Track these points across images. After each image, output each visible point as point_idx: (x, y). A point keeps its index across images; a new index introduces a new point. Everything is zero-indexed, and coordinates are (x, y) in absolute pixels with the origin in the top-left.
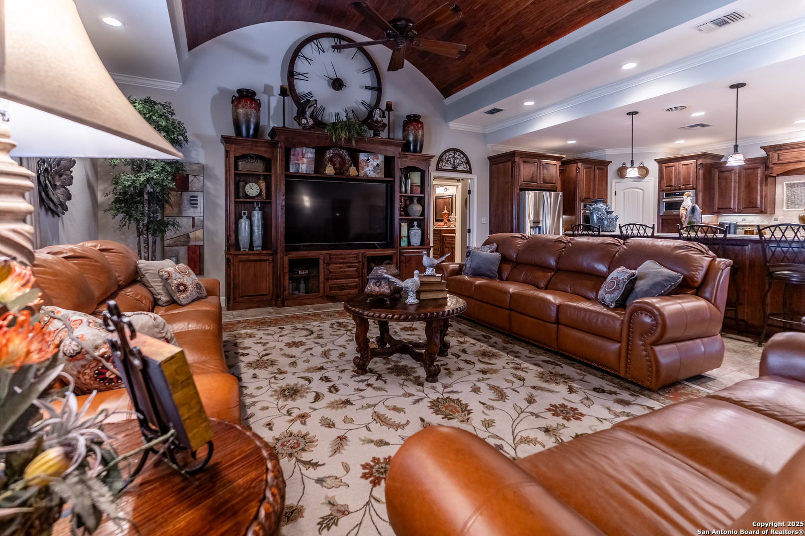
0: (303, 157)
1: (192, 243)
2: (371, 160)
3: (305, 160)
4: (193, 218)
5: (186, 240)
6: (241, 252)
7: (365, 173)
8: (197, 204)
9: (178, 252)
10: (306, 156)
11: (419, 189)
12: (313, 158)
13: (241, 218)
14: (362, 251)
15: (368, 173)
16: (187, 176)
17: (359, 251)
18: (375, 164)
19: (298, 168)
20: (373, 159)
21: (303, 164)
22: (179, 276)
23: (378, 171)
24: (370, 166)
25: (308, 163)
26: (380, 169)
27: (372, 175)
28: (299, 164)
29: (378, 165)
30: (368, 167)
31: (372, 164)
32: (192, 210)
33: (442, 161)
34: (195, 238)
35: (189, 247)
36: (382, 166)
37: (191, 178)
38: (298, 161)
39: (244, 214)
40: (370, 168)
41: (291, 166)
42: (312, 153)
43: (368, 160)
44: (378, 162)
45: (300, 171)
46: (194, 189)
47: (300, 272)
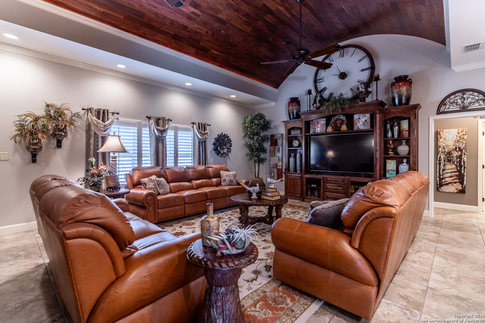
0: (318, 123)
1: (278, 167)
2: (361, 118)
3: (319, 125)
4: (279, 157)
5: (276, 166)
6: (290, 173)
7: (358, 127)
8: (280, 151)
9: (274, 171)
10: (320, 123)
11: (407, 133)
12: (324, 123)
13: (291, 156)
14: (348, 177)
15: (360, 127)
16: (277, 139)
17: (346, 177)
18: (364, 120)
19: (315, 130)
20: (363, 117)
21: (318, 128)
22: (225, 176)
23: (366, 124)
24: (361, 122)
25: (321, 127)
26: (367, 123)
27: (362, 127)
28: (315, 128)
29: (365, 121)
30: (359, 123)
31: (362, 121)
32: (278, 153)
33: (445, 104)
34: (279, 165)
35: (278, 169)
36: (369, 121)
37: (278, 140)
38: (315, 126)
39: (292, 155)
40: (361, 123)
41: (310, 130)
42: (323, 121)
43: (359, 118)
44: (366, 118)
45: (316, 132)
46: (279, 145)
47: (312, 186)
